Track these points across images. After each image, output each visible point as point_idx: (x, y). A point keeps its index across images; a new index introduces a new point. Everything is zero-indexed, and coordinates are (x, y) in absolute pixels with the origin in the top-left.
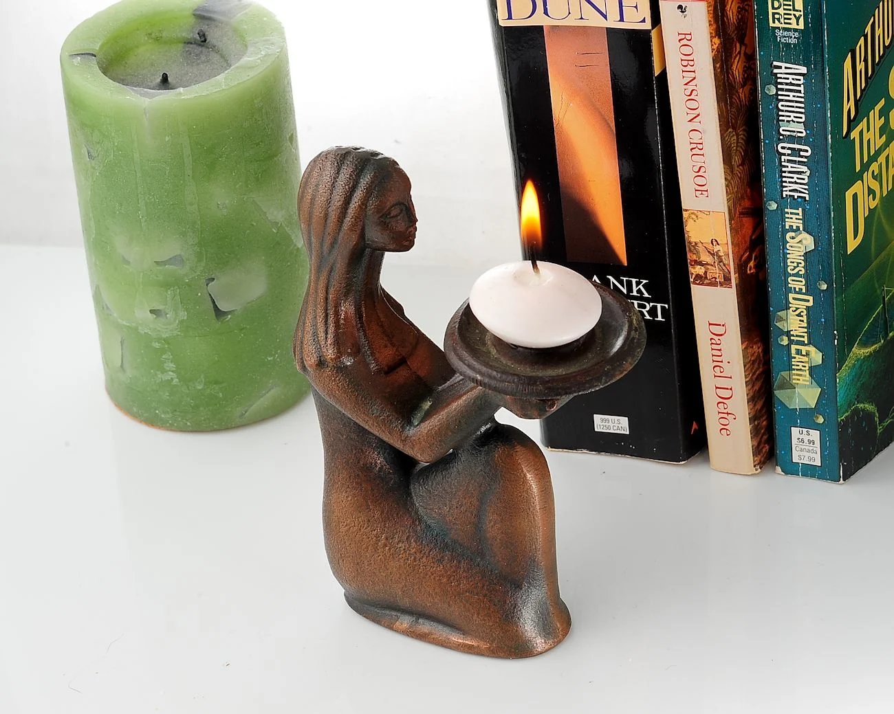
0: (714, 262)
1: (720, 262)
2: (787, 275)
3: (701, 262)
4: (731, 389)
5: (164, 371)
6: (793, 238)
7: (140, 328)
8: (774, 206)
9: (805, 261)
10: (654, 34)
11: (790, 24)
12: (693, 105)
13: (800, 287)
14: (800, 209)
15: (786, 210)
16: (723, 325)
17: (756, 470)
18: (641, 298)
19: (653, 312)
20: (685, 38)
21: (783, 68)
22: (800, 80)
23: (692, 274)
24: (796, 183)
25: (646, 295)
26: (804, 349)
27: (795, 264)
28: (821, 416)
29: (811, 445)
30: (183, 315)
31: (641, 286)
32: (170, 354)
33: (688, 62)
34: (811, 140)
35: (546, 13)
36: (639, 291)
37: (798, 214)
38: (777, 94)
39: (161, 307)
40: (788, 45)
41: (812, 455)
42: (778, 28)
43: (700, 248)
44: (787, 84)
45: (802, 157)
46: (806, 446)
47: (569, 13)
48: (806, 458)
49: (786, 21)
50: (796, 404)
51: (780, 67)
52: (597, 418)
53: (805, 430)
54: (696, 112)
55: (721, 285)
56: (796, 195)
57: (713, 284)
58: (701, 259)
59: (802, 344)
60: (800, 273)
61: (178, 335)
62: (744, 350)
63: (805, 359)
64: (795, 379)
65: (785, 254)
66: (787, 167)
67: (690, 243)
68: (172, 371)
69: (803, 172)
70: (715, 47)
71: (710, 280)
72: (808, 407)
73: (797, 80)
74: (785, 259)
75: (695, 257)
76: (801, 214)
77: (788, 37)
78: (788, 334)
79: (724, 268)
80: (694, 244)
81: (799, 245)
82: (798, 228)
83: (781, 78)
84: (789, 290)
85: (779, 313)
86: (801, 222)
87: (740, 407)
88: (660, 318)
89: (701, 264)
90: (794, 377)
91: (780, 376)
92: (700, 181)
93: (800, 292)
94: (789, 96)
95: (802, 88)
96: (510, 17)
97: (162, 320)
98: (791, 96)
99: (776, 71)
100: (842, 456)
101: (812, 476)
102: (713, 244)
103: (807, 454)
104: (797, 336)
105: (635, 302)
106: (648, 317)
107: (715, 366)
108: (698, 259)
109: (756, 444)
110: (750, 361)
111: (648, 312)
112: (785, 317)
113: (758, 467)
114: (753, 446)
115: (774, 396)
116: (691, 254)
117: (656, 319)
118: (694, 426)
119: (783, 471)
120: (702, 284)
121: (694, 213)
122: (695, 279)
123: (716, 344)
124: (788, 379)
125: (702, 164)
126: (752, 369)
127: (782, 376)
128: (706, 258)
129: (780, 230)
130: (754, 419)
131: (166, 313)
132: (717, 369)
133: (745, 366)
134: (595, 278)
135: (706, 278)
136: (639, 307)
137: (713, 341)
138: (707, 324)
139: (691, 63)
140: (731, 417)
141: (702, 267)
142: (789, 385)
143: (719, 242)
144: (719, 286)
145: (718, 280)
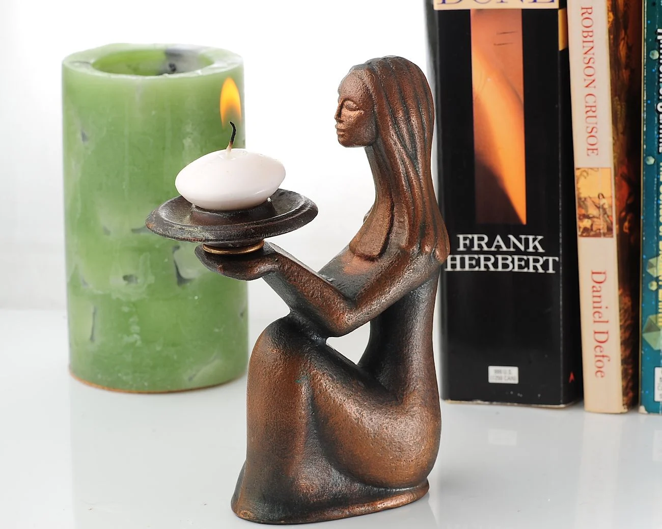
0: (600, 215)
1: (604, 214)
2: (659, 224)
3: (588, 215)
4: (607, 333)
5: (129, 334)
7: (112, 294)
8: (651, 161)
10: (560, 12)
12: (589, 71)
15: (661, 164)
16: (604, 273)
17: (625, 408)
18: (536, 253)
19: (545, 266)
20: (587, 12)
23: (580, 228)
25: (541, 250)
30: (151, 279)
31: (536, 243)
32: (136, 317)
33: (588, 32)
36: (535, 247)
38: (659, 59)
39: (133, 273)
43: (589, 203)
50: (660, 346)
52: (492, 369)
54: (592, 78)
55: (605, 235)
57: (598, 235)
58: (588, 213)
61: (145, 299)
64: (660, 322)
65: (658, 205)
67: (580, 199)
68: (137, 334)
70: (611, 20)
71: (595, 231)
74: (658, 209)
75: (583, 212)
78: (657, 279)
79: (608, 219)
80: (583, 199)
84: (660, 238)
85: (651, 260)
87: (614, 350)
88: (551, 271)
89: (588, 217)
90: (660, 320)
91: (647, 319)
92: (592, 141)
96: (444, 3)
97: (133, 285)
99: (659, 37)
102: (599, 197)
105: (531, 258)
106: (541, 270)
107: (595, 313)
108: (586, 214)
109: (625, 385)
110: (623, 308)
111: (541, 266)
112: (655, 265)
113: (626, 406)
114: (623, 386)
115: (642, 337)
116: (580, 209)
117: (548, 272)
118: (572, 377)
119: (646, 410)
120: (588, 236)
121: (585, 171)
122: (583, 232)
123: (597, 291)
124: (655, 322)
125: (595, 125)
126: (625, 316)
127: (650, 319)
128: (593, 211)
129: (656, 182)
130: (624, 361)
131: (136, 278)
132: (597, 315)
133: (620, 311)
134: (498, 238)
135: (592, 230)
136: (534, 262)
137: (595, 289)
138: (590, 273)
139: (590, 34)
140: (605, 359)
141: (589, 220)
142: (655, 328)
143: (605, 195)
144: (602, 236)
145: (602, 231)
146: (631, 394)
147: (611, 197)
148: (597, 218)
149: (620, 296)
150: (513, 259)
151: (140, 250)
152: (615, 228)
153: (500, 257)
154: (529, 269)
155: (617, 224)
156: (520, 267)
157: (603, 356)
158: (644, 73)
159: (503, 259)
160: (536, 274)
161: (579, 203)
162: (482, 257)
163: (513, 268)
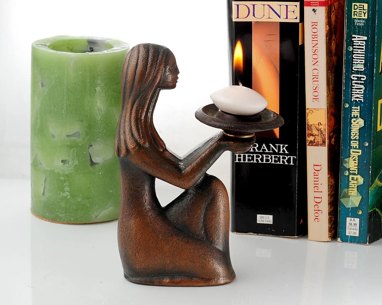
0: (319, 134)
1: (321, 134)
2: (350, 140)
3: (313, 134)
4: (321, 198)
5: (64, 192)
6: (355, 121)
7: (56, 170)
8: (347, 106)
9: (359, 132)
10: (300, 24)
11: (361, 16)
12: (315, 57)
13: (356, 146)
14: (359, 107)
15: (353, 108)
16: (320, 166)
17: (330, 239)
18: (284, 154)
19: (289, 161)
20: (314, 25)
21: (357, 38)
22: (363, 43)
23: (308, 141)
24: (358, 94)
25: (287, 152)
26: (355, 177)
27: (355, 134)
28: (361, 211)
29: (355, 226)
30: (76, 162)
31: (284, 148)
32: (68, 182)
33: (315, 35)
34: (366, 72)
35: (254, 15)
36: (283, 151)
37: (358, 109)
38: (353, 51)
39: (67, 159)
40: (359, 27)
41: (355, 231)
42: (356, 19)
43: (313, 127)
44: (358, 46)
45: (361, 81)
46: (353, 227)
47: (264, 15)
48: (352, 233)
49: (359, 15)
50: (349, 205)
51: (355, 38)
52: (259, 216)
53: (353, 219)
54: (317, 60)
55: (321, 145)
56: (357, 100)
57: (317, 145)
58: (313, 133)
59: (354, 174)
60: (357, 138)
61: (73, 173)
63: (356, 182)
64: (350, 193)
65: (350, 130)
66: (355, 86)
67: (308, 125)
68: (68, 192)
69: (361, 88)
70: (327, 29)
71: (316, 143)
72: (355, 206)
73: (362, 43)
74: (350, 132)
75: (310, 132)
76: (359, 109)
77: (360, 23)
78: (349, 170)
79: (323, 137)
80: (310, 125)
81: (357, 124)
82: (357, 116)
83: (355, 43)
84: (351, 147)
85: (345, 159)
86: (359, 113)
87: (325, 207)
88: (292, 164)
89: (312, 135)
90: (350, 192)
91: (343, 191)
92: (316, 94)
93: (356, 148)
94: (358, 51)
95: (364, 47)
96: (238, 17)
97: (67, 165)
98: (359, 51)
99: (353, 39)
100: (369, 231)
101: (354, 242)
102: (319, 125)
103: (352, 231)
104: (353, 171)
105: (281, 156)
106: (286, 163)
109: (330, 227)
110: (330, 185)
111: (287, 161)
112: (348, 161)
115: (340, 200)
116: (309, 131)
117: (290, 164)
118: (302, 221)
119: (341, 240)
120: (313, 145)
121: (311, 110)
122: (309, 143)
124: (347, 193)
125: (317, 86)
126: (331, 189)
127: (344, 191)
129: (349, 117)
130: (330, 214)
131: (69, 162)
132: (316, 188)
133: (328, 186)
134: (264, 145)
135: (314, 142)
136: (282, 159)
137: (315, 174)
138: (313, 165)
139: (316, 36)
140: (320, 212)
141: (313, 137)
142: (347, 196)
143: (322, 124)
145: (319, 143)
146: (333, 232)
147: (325, 125)
148: (317, 136)
149: (329, 178)
150: (272, 157)
151: (71, 147)
152: (327, 141)
153: (264, 155)
154: (280, 162)
155: (328, 139)
156: (275, 161)
157: (319, 210)
158: (344, 58)
159: (266, 157)
160: (284, 165)
161: (308, 127)
162: (255, 155)
163: (272, 162)
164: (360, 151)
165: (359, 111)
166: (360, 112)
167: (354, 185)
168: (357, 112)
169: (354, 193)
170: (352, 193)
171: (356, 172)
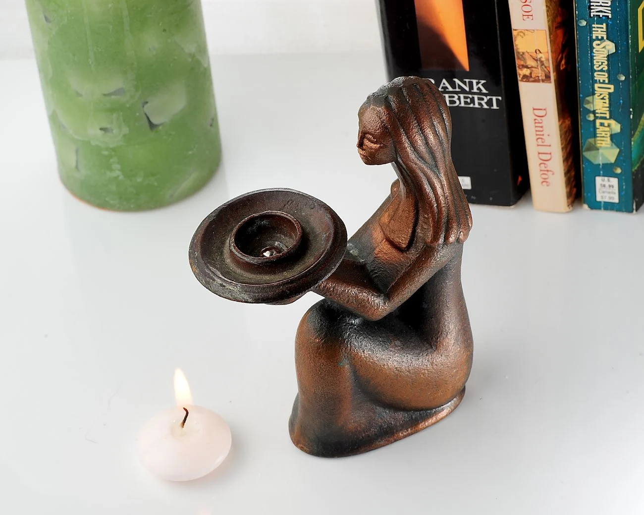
0: (538, 66)
1: (542, 65)
2: (593, 71)
4: (550, 154)
6: (599, 45)
7: (92, 141)
8: (584, 23)
9: (608, 60)
13: (604, 79)
14: (605, 24)
15: (593, 26)
16: (545, 109)
17: (570, 208)
18: (480, 93)
19: (490, 103)
23: (520, 75)
24: (601, 6)
25: (484, 91)
26: (606, 122)
27: (600, 63)
28: (619, 168)
29: (611, 188)
30: (126, 130)
31: (480, 85)
32: (116, 158)
36: (479, 89)
37: (603, 28)
39: (109, 126)
41: (611, 195)
43: (527, 56)
46: (607, 189)
48: (607, 198)
50: (600, 161)
53: (606, 178)
55: (543, 81)
56: (601, 14)
57: (537, 80)
58: (527, 64)
59: (605, 118)
60: (604, 69)
61: (122, 145)
62: (561, 126)
63: (608, 129)
64: (599, 143)
65: (592, 57)
67: (518, 53)
68: (118, 170)
71: (534, 78)
72: (609, 162)
74: (592, 60)
75: (522, 63)
76: (605, 28)
78: (594, 112)
79: (545, 69)
80: (521, 53)
81: (603, 50)
82: (602, 38)
84: (596, 82)
85: (587, 98)
86: (605, 33)
87: (557, 166)
88: (495, 107)
89: (527, 67)
91: (585, 141)
92: (527, 9)
93: (604, 82)
97: (110, 135)
100: (635, 195)
101: (612, 209)
102: (536, 52)
103: (608, 195)
104: (601, 113)
105: (476, 97)
106: (485, 106)
107: (537, 139)
108: (524, 64)
111: (486, 103)
112: (591, 101)
113: (570, 206)
114: (567, 192)
115: (583, 156)
116: (519, 61)
117: (492, 108)
118: (520, 179)
119: (589, 207)
120: (528, 81)
121: (521, 32)
122: (523, 78)
123: (539, 123)
124: (594, 144)
126: (565, 140)
127: (589, 142)
128: (531, 63)
129: (589, 40)
130: (567, 173)
131: (112, 130)
132: (540, 140)
133: (561, 137)
134: (444, 81)
135: (531, 77)
136: (478, 100)
137: (537, 121)
138: (532, 110)
140: (550, 173)
141: (528, 70)
142: (593, 148)
143: (541, 51)
144: (541, 82)
145: (540, 78)
146: (575, 191)
147: (548, 52)
148: (536, 68)
150: (459, 97)
152: (553, 76)
153: (447, 96)
154: (474, 105)
155: (554, 72)
156: (466, 103)
159: (450, 97)
160: (481, 109)
161: (517, 56)
164: (612, 87)
165: (605, 30)
166: (607, 31)
167: (606, 133)
168: (601, 31)
169: (606, 144)
170: (601, 144)
171: (608, 116)
